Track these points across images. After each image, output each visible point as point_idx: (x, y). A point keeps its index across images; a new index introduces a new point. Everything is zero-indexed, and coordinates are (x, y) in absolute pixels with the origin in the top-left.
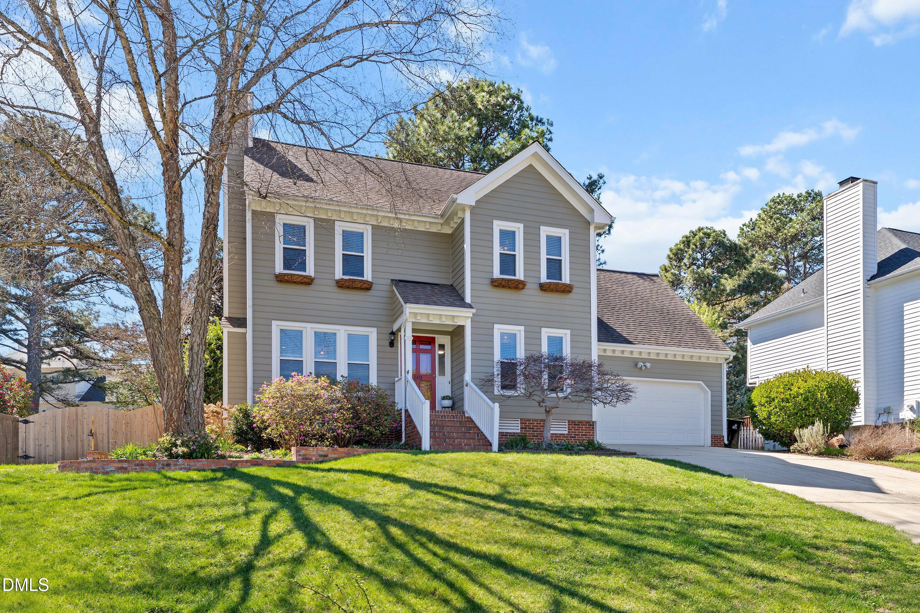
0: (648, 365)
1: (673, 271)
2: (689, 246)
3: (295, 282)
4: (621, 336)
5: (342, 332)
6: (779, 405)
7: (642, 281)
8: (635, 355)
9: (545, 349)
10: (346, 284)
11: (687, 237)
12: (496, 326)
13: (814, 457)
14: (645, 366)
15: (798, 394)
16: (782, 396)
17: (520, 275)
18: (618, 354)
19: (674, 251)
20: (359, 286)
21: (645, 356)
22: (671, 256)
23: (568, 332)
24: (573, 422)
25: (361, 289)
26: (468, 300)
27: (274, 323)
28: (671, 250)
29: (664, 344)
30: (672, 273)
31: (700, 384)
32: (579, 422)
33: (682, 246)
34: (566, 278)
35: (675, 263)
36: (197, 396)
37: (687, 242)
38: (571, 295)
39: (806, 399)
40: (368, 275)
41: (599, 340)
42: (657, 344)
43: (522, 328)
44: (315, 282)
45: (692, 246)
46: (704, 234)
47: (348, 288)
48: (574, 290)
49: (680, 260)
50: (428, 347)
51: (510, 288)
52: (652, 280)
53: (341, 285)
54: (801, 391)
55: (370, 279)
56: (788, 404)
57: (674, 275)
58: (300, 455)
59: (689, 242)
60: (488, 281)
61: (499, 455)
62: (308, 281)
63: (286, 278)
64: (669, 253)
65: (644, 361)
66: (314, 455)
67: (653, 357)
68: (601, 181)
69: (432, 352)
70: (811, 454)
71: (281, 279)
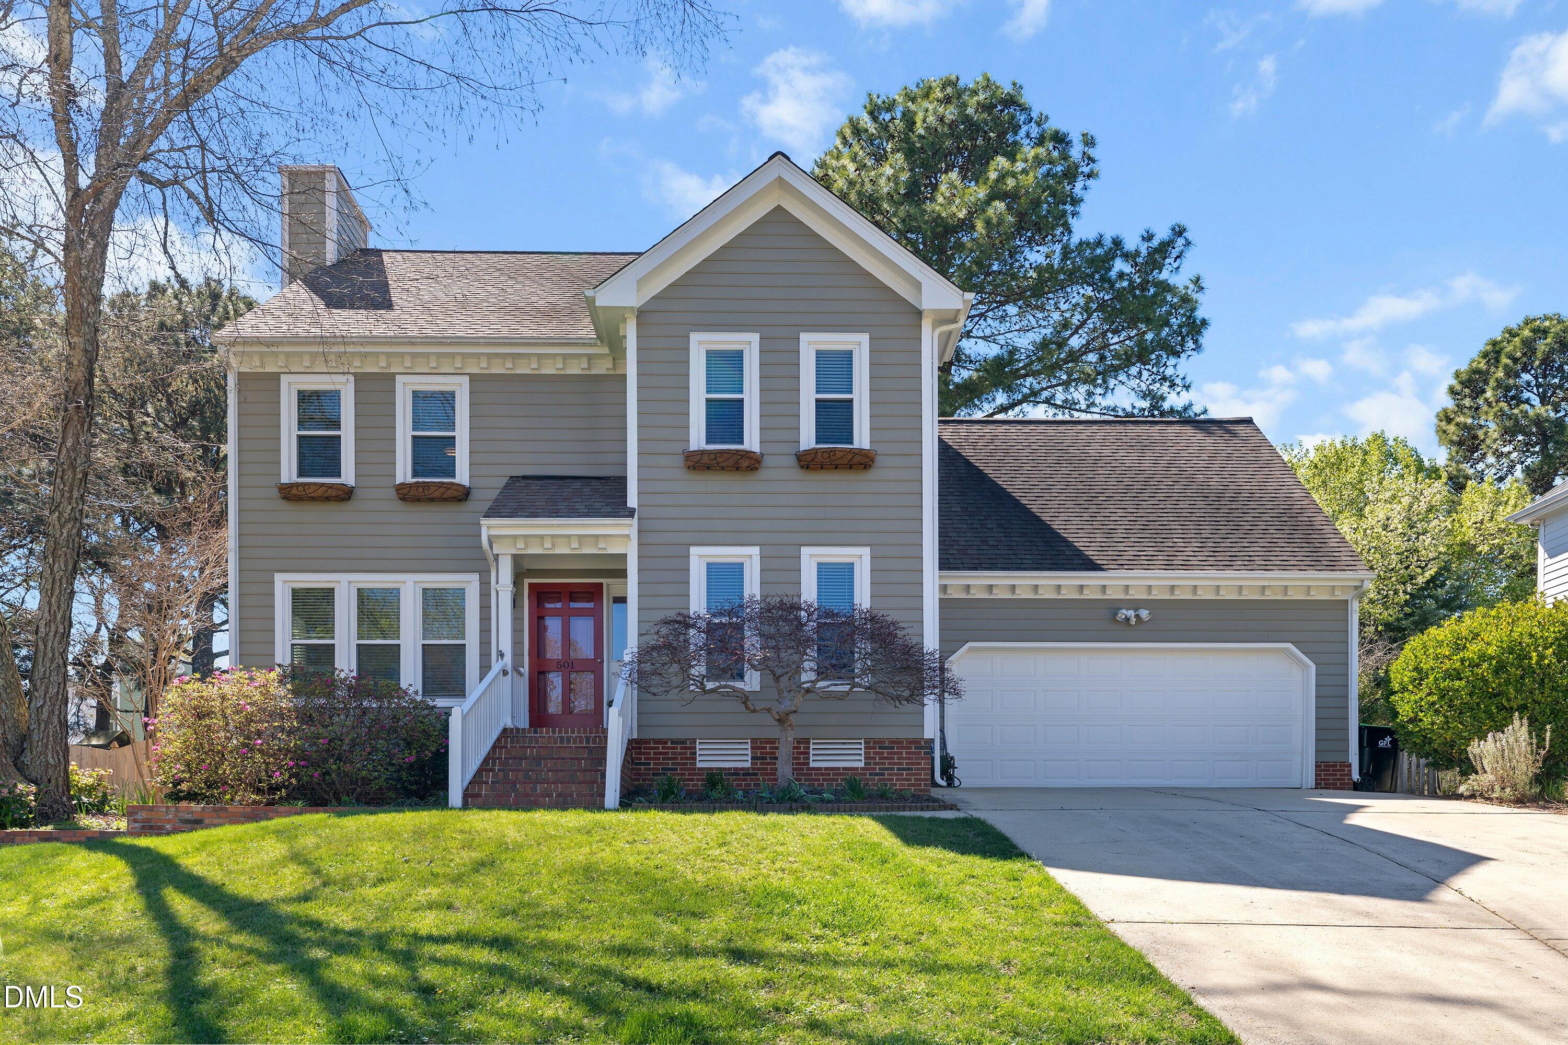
0: (1144, 614)
1: (1461, 419)
2: (1497, 360)
3: (313, 499)
4: (1079, 553)
5: (410, 584)
6: (1438, 687)
7: (1200, 436)
8: (1112, 595)
9: (809, 592)
10: (412, 493)
11: (1494, 343)
12: (694, 550)
13: (1505, 809)
14: (1137, 616)
15: (1483, 657)
16: (1447, 664)
17: (752, 441)
18: (1067, 595)
19: (1464, 377)
20: (437, 494)
21: (1135, 595)
22: (1458, 387)
23: (866, 551)
24: (879, 743)
25: (444, 500)
26: (632, 501)
27: (279, 578)
28: (1457, 375)
29: (1186, 566)
30: (1458, 424)
31: (1287, 650)
32: (893, 742)
33: (1483, 366)
34: (862, 438)
35: (1467, 402)
36: (45, 715)
37: (1493, 353)
38: (873, 474)
39: (1500, 668)
40: (462, 476)
41: (945, 564)
42: (1168, 566)
43: (755, 551)
44: (358, 493)
45: (1505, 360)
46: (1534, 331)
47: (417, 500)
48: (880, 461)
49: (1478, 392)
50: (591, 605)
51: (723, 468)
52: (1228, 431)
53: (406, 494)
54: (1491, 651)
55: (466, 482)
56: (1457, 683)
57: (1466, 427)
58: (135, 821)
59: (1498, 353)
60: (679, 461)
61: (623, 816)
62: (345, 495)
63: (294, 491)
64: (1454, 382)
65: (1136, 605)
66: (169, 821)
67: (1156, 595)
68: (1180, 242)
69: (596, 615)
70: (1501, 801)
71: (289, 493)
